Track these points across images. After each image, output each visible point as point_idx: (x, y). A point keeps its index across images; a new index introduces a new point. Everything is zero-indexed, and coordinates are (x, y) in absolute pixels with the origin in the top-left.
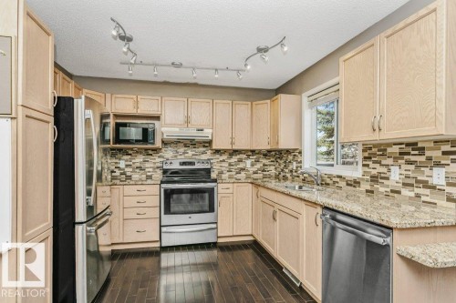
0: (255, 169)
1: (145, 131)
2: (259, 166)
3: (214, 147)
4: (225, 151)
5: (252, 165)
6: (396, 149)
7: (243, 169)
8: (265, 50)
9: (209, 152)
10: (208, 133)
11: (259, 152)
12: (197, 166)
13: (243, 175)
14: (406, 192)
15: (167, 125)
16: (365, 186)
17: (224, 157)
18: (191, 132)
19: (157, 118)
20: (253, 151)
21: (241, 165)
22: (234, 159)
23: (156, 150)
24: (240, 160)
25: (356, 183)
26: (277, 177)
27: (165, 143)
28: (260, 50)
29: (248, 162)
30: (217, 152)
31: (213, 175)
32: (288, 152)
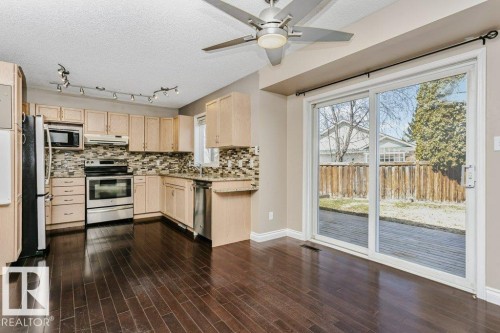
0: (163, 166)
1: (71, 135)
2: (166, 164)
3: (131, 149)
4: (139, 153)
5: (161, 163)
6: (229, 152)
7: (154, 167)
8: (167, 90)
9: (126, 154)
10: (125, 139)
11: (167, 154)
12: (116, 164)
13: (154, 170)
14: (233, 172)
15: (89, 132)
16: (220, 172)
17: (139, 157)
18: (111, 138)
19: (81, 125)
20: (162, 154)
21: (152, 164)
22: (146, 159)
23: (78, 152)
24: (151, 160)
25: (216, 171)
26: (180, 172)
27: (87, 146)
28: (162, 89)
29: (158, 162)
30: (133, 153)
31: (129, 171)
32: (186, 154)
